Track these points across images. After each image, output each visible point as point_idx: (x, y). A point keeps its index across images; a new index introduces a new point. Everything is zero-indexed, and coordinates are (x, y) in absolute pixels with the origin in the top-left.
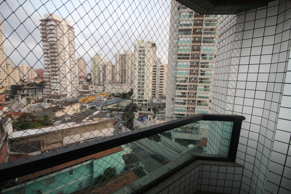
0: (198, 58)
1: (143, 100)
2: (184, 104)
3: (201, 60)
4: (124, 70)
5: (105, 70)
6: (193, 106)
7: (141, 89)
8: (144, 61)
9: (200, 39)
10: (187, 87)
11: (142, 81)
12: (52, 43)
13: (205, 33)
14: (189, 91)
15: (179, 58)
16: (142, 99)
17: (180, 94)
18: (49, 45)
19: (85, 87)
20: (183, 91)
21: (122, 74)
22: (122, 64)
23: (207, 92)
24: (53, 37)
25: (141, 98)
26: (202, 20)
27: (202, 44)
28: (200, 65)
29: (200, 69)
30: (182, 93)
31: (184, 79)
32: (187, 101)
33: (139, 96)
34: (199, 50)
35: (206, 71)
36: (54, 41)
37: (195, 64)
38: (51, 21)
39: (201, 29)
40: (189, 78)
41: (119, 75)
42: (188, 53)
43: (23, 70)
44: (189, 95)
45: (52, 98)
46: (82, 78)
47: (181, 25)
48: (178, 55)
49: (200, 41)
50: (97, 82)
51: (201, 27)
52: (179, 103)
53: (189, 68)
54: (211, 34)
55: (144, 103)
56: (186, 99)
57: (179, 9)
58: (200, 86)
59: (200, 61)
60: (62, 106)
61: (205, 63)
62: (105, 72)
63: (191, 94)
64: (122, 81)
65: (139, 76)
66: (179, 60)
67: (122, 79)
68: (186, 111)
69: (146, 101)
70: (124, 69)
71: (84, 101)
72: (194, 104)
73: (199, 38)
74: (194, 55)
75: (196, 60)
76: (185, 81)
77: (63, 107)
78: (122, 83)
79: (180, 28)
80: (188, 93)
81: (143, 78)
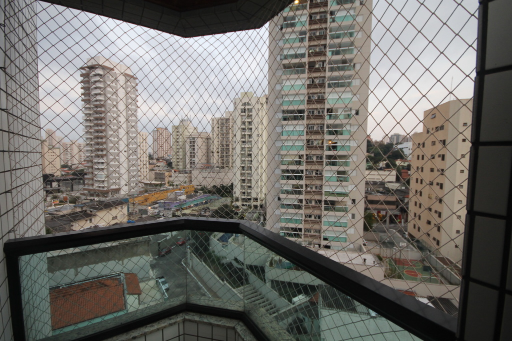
0: (321, 117)
1: (251, 199)
2: (299, 207)
3: (328, 121)
4: (227, 145)
5: (194, 146)
6: (317, 212)
7: (247, 178)
8: (251, 129)
9: (323, 80)
10: (303, 173)
11: (247, 164)
12: (98, 103)
13: (332, 69)
14: (308, 182)
15: (285, 119)
16: (249, 197)
17: (290, 188)
18: (93, 108)
19: (160, 176)
20: (295, 182)
21: (222, 153)
22: (223, 134)
23: (344, 183)
24: (100, 94)
25: (246, 194)
26: (325, 46)
27: (327, 90)
28: (326, 129)
29: (327, 137)
30: (293, 186)
31: (297, 159)
32: (304, 202)
33: (243, 191)
34: (321, 100)
35: (338, 142)
36: (100, 101)
37: (315, 128)
38: (97, 68)
39: (324, 62)
40: (305, 156)
41: (217, 154)
42: (301, 107)
43: (73, 150)
44: (309, 189)
45: (95, 195)
46: (161, 160)
47: (286, 57)
48: (284, 112)
49: (322, 85)
50: (181, 167)
51: (323, 58)
52: (289, 205)
53: (305, 137)
54: (343, 69)
55: (253, 203)
56: (302, 197)
57: (281, 29)
58: (329, 172)
59: (326, 123)
60: (91, 212)
61: (336, 126)
62: (194, 149)
63: (312, 188)
64: (223, 163)
65: (242, 154)
66: (285, 122)
67: (223, 160)
68: (303, 222)
69: (256, 199)
70: (227, 143)
71: (146, 200)
72: (319, 208)
73: (321, 79)
74: (313, 112)
75: (319, 121)
76: (299, 163)
77: (93, 213)
78: (223, 167)
79: (286, 62)
80: (306, 186)
81: (250, 159)
